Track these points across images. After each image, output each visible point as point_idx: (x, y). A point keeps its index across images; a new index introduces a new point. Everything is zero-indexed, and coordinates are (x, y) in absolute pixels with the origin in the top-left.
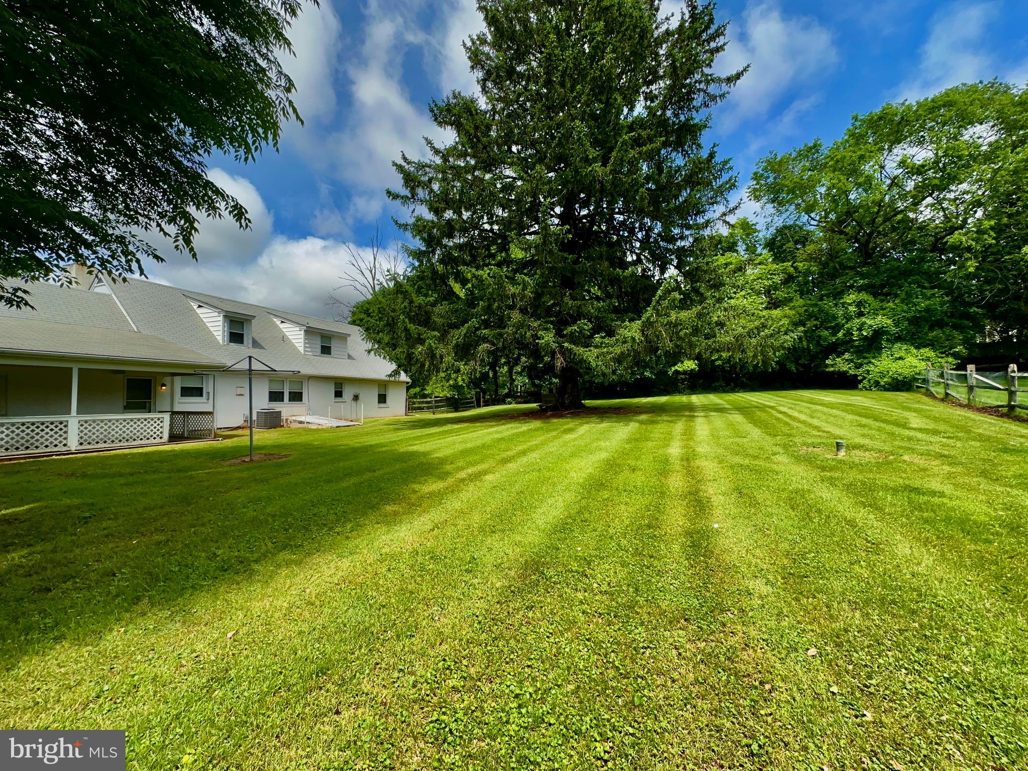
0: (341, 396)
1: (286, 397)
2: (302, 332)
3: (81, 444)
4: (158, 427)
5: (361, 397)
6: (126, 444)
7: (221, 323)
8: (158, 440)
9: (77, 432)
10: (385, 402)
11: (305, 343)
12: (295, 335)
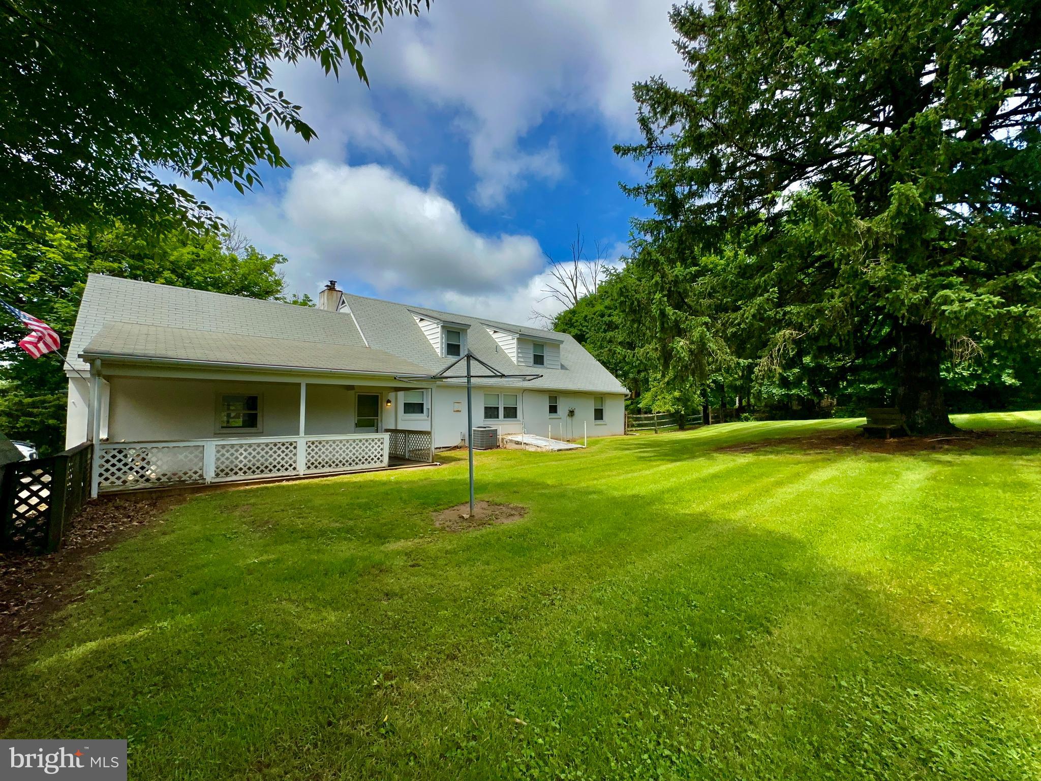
0: (556, 412)
1: (501, 412)
2: (515, 341)
3: (309, 468)
4: (379, 450)
5: (576, 412)
6: (349, 468)
7: (439, 335)
8: (378, 465)
9: (305, 454)
10: (601, 418)
11: (518, 353)
12: (508, 345)
